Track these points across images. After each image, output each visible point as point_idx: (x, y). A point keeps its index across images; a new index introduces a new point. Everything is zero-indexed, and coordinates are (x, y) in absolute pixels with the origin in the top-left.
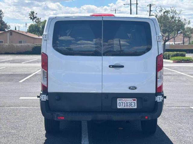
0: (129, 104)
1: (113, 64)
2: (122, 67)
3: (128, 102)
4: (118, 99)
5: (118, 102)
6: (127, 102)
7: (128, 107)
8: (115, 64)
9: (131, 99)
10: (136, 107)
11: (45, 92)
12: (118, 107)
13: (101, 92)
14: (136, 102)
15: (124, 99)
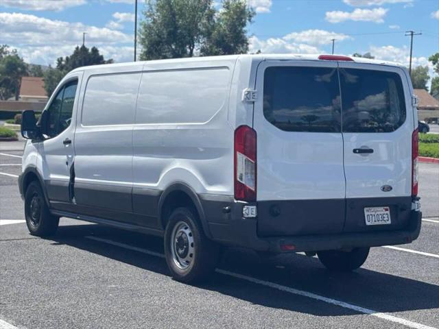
0: (380, 216)
1: (359, 147)
2: (371, 151)
3: (379, 213)
4: (365, 209)
5: (366, 214)
6: (377, 213)
7: (380, 223)
8: (362, 147)
9: (382, 208)
10: (389, 222)
11: (252, 201)
12: (368, 223)
13: (343, 197)
14: (388, 212)
15: (373, 209)
